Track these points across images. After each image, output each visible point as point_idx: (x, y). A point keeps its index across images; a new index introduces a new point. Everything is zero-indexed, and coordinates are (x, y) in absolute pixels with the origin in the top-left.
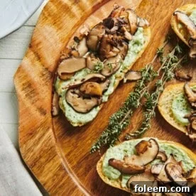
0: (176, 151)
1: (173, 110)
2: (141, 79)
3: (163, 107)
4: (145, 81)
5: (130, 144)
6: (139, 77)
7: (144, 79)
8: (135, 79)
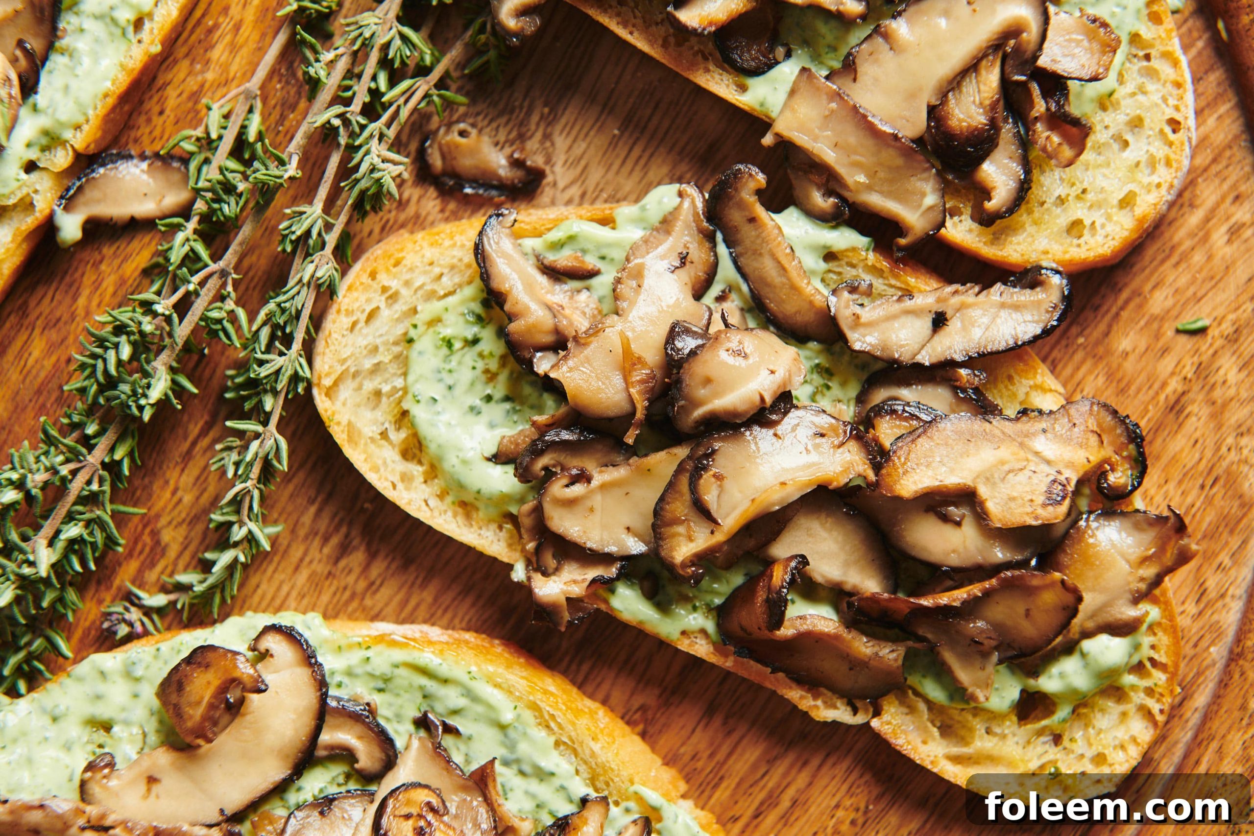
0: (452, 698)
1: (420, 414)
2: (185, 212)
3: (346, 392)
4: (205, 218)
5: (129, 674)
6: (173, 199)
7: (200, 206)
8: (145, 208)
